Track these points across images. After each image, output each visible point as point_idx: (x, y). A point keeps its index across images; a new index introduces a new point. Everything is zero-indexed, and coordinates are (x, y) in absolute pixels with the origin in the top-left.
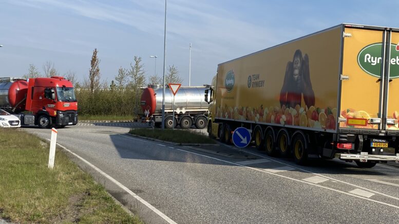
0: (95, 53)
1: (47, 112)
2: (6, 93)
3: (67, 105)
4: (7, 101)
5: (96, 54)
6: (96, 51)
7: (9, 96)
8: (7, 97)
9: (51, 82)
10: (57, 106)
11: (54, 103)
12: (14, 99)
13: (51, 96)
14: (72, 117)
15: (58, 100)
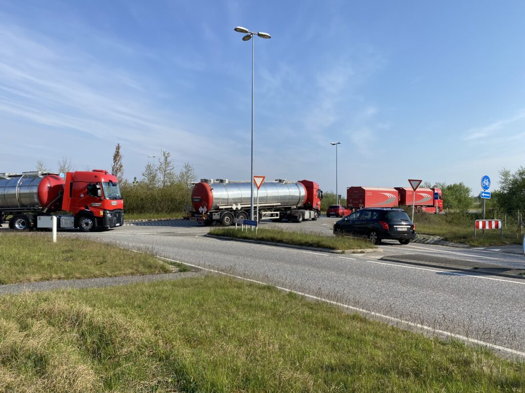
0: (118, 148)
1: (91, 212)
2: (35, 190)
3: (114, 203)
4: (36, 200)
7: (39, 194)
8: (36, 196)
9: (96, 177)
10: (103, 205)
11: (100, 201)
12: (45, 198)
13: (96, 194)
15: (105, 198)
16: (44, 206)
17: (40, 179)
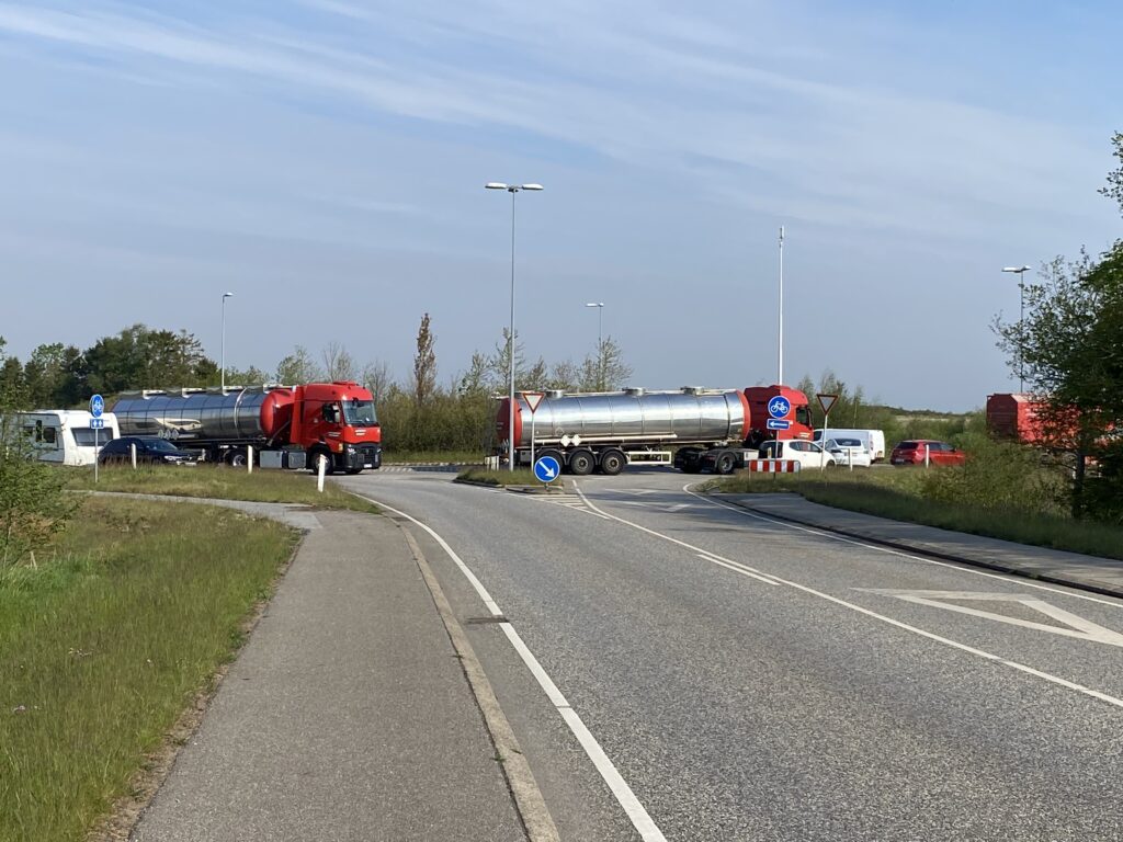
0: (426, 322)
1: (327, 445)
2: (257, 412)
3: (361, 432)
4: (259, 428)
5: (427, 325)
6: (427, 319)
7: (262, 418)
8: (258, 421)
9: (334, 393)
10: (343, 434)
11: (338, 429)
12: (270, 423)
13: (333, 417)
14: (371, 455)
15: (346, 425)
16: (269, 436)
17: (264, 397)
